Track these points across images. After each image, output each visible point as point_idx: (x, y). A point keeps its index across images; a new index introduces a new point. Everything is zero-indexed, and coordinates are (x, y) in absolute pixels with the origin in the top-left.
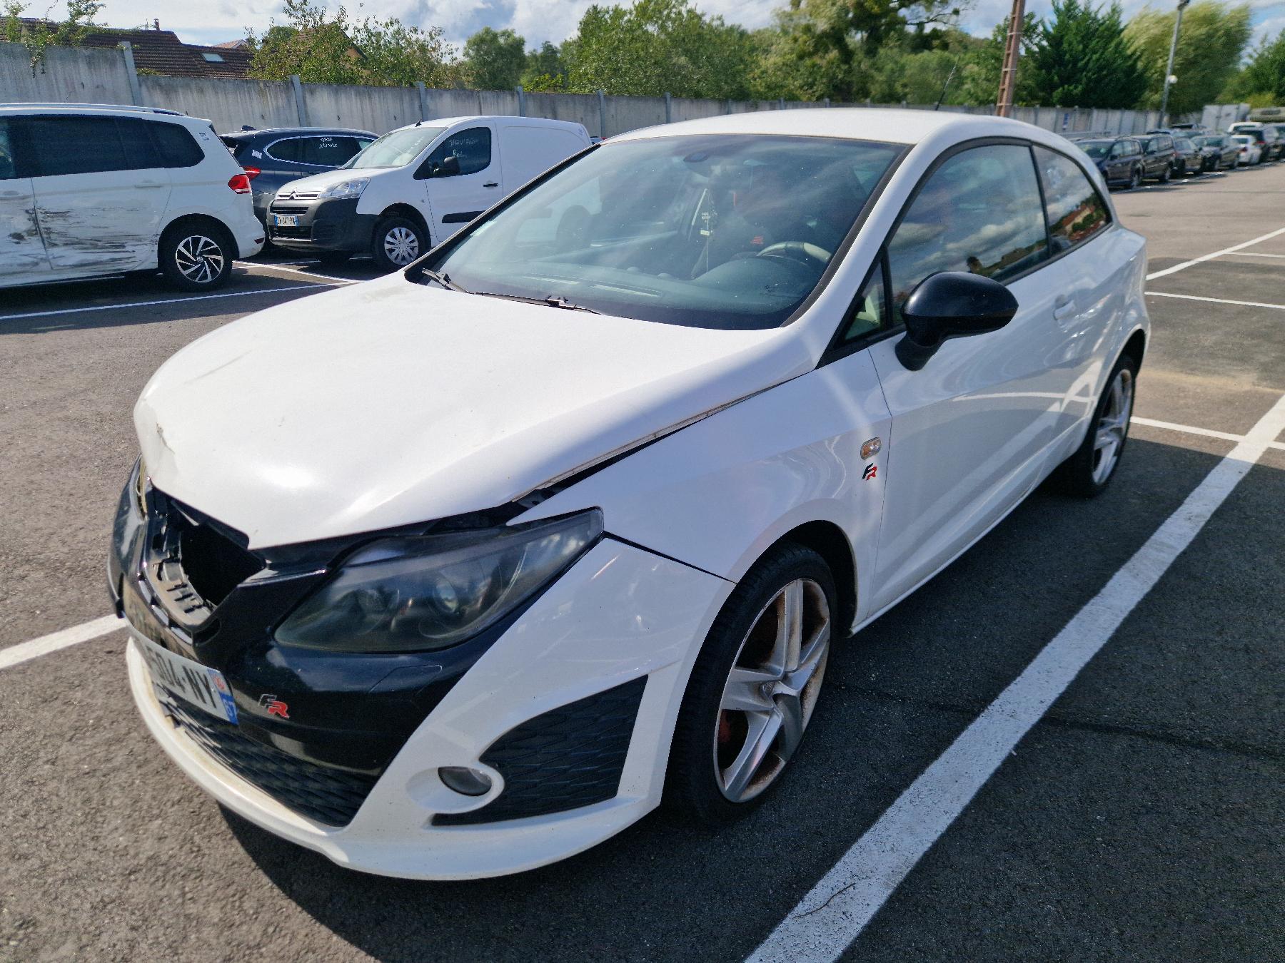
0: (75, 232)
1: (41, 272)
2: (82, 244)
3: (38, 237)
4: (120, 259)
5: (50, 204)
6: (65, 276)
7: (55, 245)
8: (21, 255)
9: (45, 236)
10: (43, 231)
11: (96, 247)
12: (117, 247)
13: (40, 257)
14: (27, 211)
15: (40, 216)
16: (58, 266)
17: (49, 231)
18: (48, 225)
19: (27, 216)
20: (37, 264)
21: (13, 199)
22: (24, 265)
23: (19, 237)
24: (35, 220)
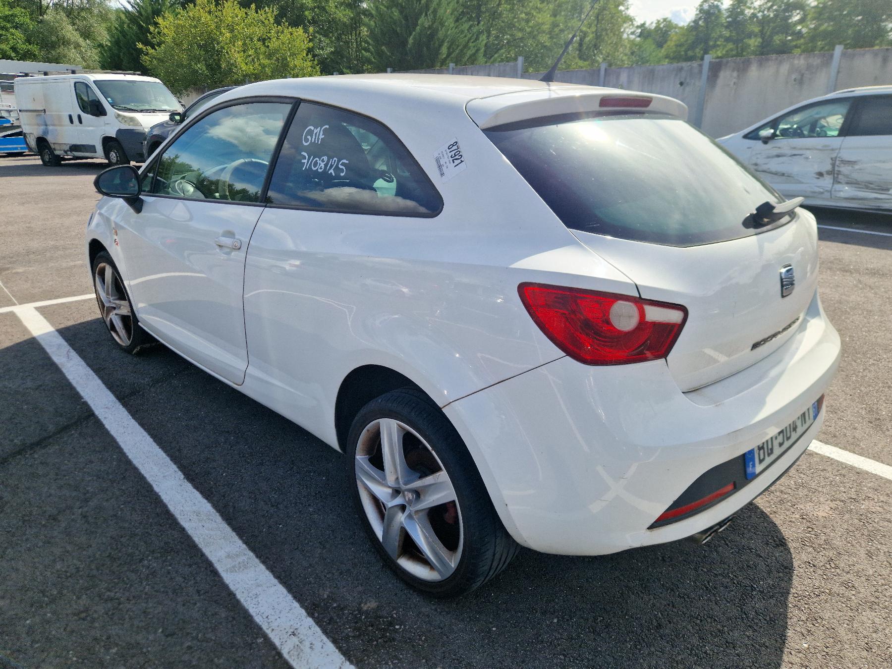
0: (856, 176)
1: (824, 199)
2: (859, 184)
3: (831, 176)
4: (881, 199)
5: (846, 155)
6: (838, 204)
7: (839, 182)
8: (816, 186)
9: (835, 175)
10: (836, 172)
11: (867, 187)
12: (883, 190)
13: (827, 189)
14: (832, 159)
15: (837, 163)
16: (836, 197)
17: (839, 173)
18: (841, 169)
19: (831, 161)
20: (822, 193)
21: (826, 150)
22: (814, 192)
23: (820, 174)
24: (833, 165)
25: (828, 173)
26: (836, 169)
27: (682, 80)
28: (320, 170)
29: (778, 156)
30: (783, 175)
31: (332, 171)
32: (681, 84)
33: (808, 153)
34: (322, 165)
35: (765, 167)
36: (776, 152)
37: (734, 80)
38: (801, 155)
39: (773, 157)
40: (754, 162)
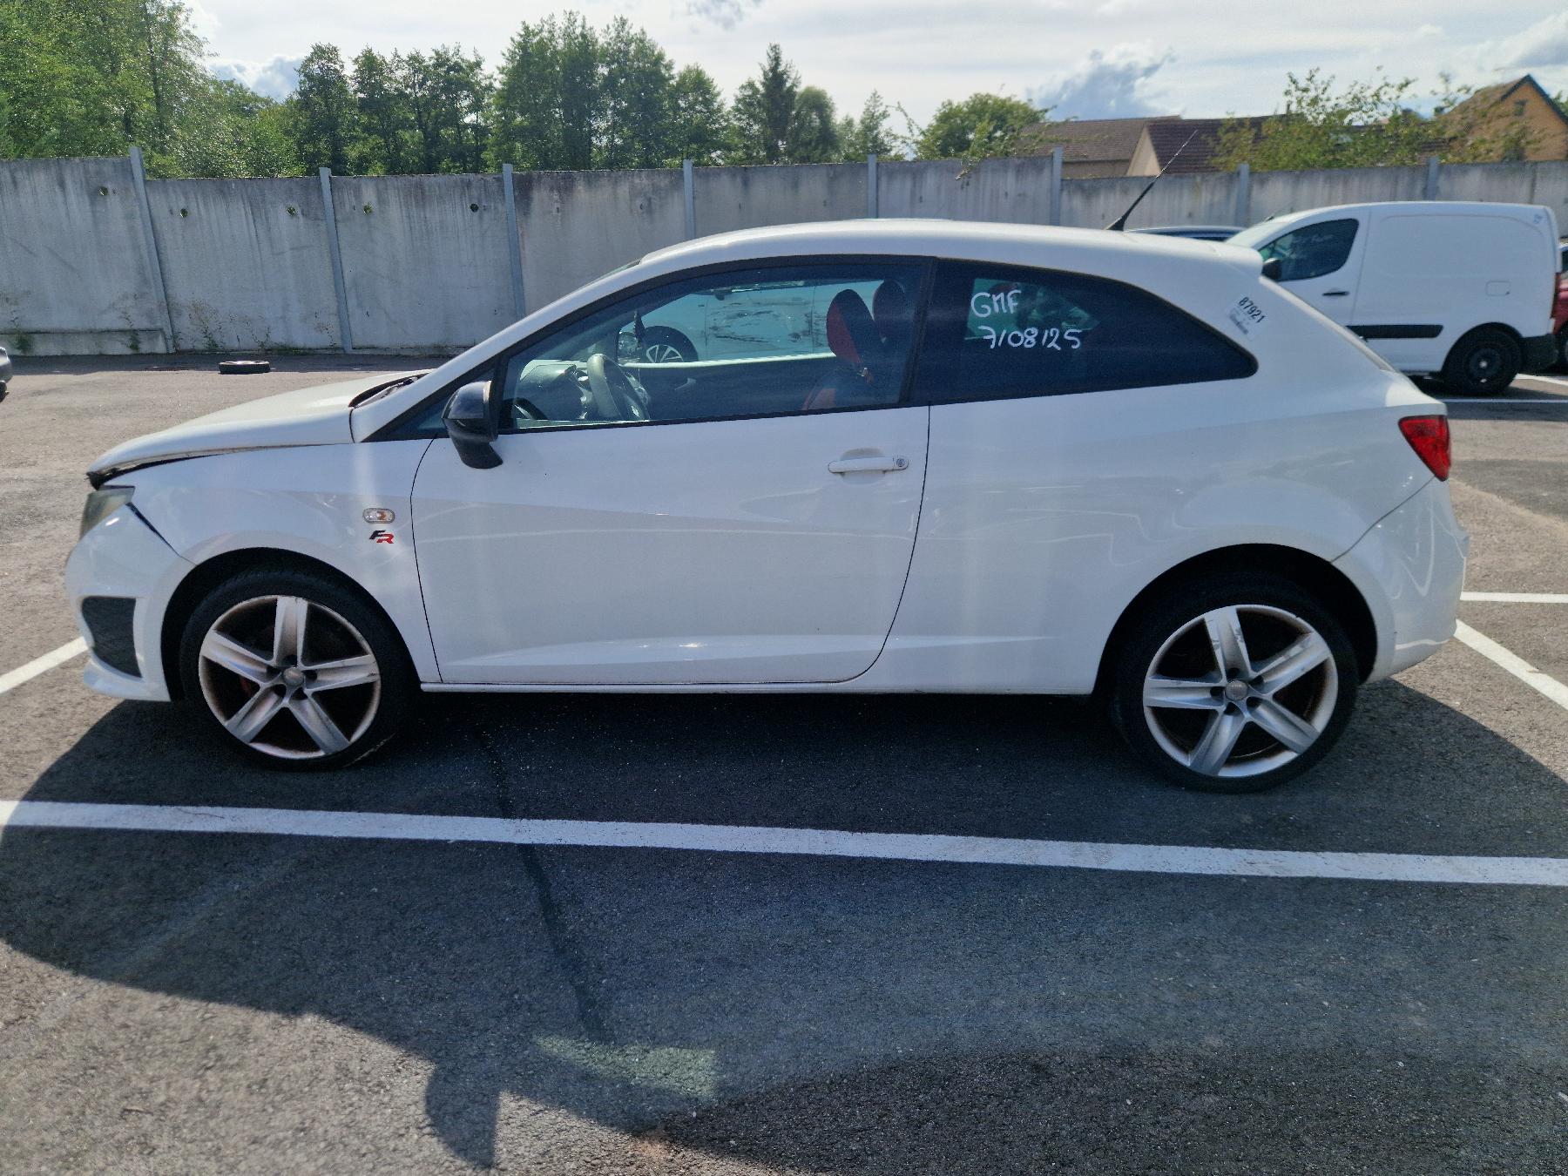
14: (806, 315)
21: (797, 304)
23: (796, 336)
24: (810, 322)
25: (806, 333)
26: (814, 327)
27: (475, 202)
28: (1027, 346)
29: (741, 315)
30: (752, 339)
31: (1052, 344)
32: (474, 208)
33: (776, 310)
34: (1032, 339)
35: (727, 331)
36: (737, 310)
37: (557, 205)
38: (768, 312)
39: (734, 317)
40: (712, 325)
